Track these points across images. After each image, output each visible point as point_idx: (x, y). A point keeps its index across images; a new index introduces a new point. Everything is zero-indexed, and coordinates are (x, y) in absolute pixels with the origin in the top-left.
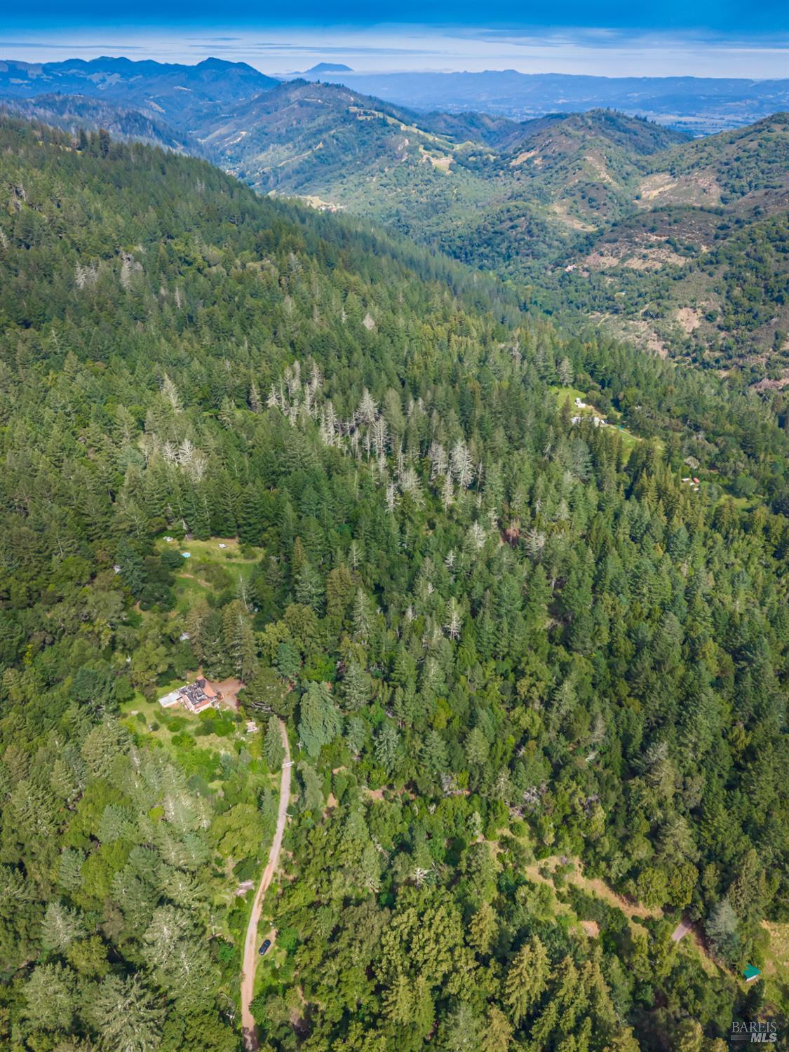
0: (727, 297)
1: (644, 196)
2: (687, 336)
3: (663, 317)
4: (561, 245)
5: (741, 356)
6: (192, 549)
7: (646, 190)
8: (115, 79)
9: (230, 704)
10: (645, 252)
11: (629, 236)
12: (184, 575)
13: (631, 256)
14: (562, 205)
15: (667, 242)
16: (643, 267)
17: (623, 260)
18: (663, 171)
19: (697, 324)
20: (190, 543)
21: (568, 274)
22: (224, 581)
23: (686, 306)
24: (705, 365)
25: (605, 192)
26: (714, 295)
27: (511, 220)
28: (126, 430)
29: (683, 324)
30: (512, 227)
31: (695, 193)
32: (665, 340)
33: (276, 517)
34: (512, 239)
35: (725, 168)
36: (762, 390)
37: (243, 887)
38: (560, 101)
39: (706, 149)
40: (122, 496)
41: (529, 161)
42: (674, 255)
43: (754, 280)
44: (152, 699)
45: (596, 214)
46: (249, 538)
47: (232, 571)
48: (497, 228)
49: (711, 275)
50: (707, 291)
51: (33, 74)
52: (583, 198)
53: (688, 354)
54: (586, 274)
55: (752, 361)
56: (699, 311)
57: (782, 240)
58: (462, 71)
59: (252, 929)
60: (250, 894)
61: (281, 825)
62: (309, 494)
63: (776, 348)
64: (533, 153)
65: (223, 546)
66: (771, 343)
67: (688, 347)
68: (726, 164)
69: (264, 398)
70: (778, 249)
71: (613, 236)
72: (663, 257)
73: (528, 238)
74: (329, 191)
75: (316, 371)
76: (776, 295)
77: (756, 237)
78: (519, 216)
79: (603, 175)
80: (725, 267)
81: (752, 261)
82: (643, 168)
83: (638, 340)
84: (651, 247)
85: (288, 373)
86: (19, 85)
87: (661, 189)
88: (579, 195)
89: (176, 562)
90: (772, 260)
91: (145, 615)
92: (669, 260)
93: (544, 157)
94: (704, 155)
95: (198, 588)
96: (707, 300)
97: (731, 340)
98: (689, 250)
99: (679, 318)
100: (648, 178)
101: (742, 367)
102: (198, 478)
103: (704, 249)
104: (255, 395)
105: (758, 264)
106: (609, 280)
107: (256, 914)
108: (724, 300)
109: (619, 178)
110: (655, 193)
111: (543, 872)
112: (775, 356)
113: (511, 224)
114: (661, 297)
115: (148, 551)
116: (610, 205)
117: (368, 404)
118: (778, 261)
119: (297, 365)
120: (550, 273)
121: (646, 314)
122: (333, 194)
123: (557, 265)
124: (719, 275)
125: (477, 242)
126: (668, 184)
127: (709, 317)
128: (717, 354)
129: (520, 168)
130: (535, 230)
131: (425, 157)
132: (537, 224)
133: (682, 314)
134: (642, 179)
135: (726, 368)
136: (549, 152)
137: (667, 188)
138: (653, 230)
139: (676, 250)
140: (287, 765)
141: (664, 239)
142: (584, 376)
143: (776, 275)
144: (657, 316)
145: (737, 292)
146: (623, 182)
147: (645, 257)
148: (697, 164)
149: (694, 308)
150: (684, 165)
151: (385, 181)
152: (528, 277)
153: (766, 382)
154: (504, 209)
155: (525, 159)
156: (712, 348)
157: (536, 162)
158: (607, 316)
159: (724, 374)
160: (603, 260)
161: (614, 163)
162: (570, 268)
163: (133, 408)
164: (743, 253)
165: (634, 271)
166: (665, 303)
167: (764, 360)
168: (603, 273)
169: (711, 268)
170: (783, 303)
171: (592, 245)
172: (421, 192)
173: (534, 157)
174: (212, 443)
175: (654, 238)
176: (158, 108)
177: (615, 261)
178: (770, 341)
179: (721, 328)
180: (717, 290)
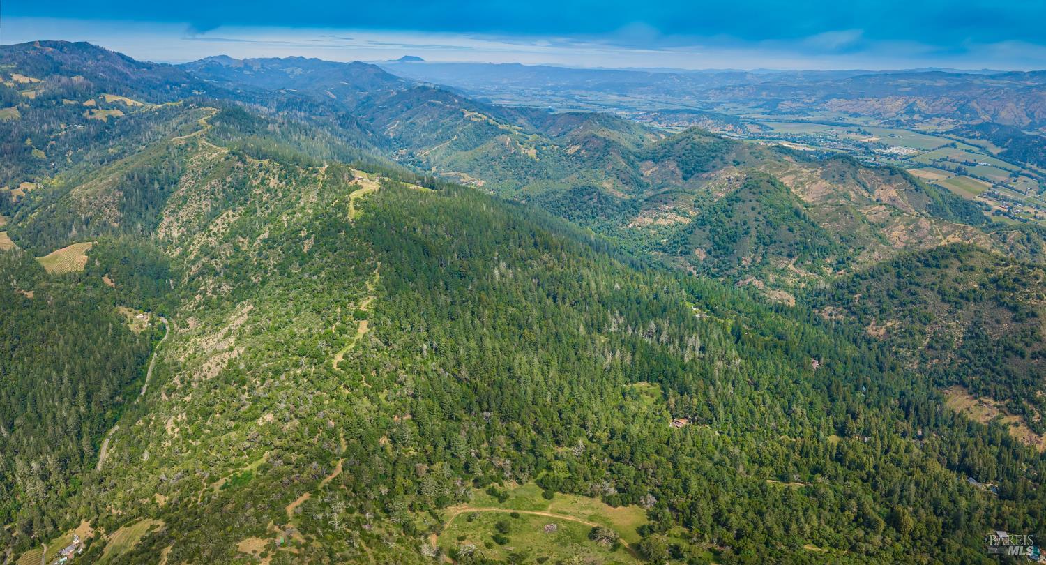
0: (714, 242)
2: (702, 262)
3: (689, 253)
4: (618, 209)
5: (727, 270)
10: (665, 215)
11: (655, 207)
13: (658, 217)
14: (608, 183)
15: (674, 209)
16: (667, 224)
17: (656, 219)
19: (704, 256)
21: (631, 229)
23: (697, 247)
24: (714, 276)
26: (708, 241)
27: (589, 195)
29: (699, 256)
30: (591, 200)
32: (693, 265)
34: (592, 207)
35: (679, 159)
39: (666, 147)
41: (578, 152)
42: (679, 217)
43: (722, 232)
45: (627, 188)
48: (582, 200)
49: (704, 231)
50: (704, 239)
51: (255, 68)
52: (618, 178)
53: (705, 271)
54: (640, 229)
55: (732, 272)
56: (704, 249)
57: (728, 211)
58: (488, 63)
64: (578, 146)
67: (704, 268)
71: (648, 206)
72: (674, 218)
73: (600, 206)
76: (732, 239)
77: (717, 210)
78: (591, 192)
79: (622, 163)
82: (639, 157)
83: (681, 267)
84: (667, 212)
87: (651, 170)
88: (615, 176)
92: (677, 219)
93: (586, 150)
96: (705, 243)
97: (721, 262)
98: (685, 214)
99: (696, 254)
101: (729, 276)
103: (693, 213)
105: (721, 224)
106: (652, 232)
108: (712, 243)
109: (630, 164)
110: (649, 173)
113: (590, 197)
114: (686, 243)
120: (621, 228)
121: (681, 252)
123: (623, 224)
124: (707, 231)
125: (572, 208)
126: (653, 167)
127: (709, 252)
128: (716, 270)
129: (574, 155)
130: (603, 201)
132: (602, 197)
133: (697, 252)
134: (640, 164)
135: (722, 276)
137: (654, 169)
138: (665, 203)
139: (679, 214)
141: (672, 208)
145: (716, 238)
146: (632, 166)
147: (665, 217)
148: (665, 156)
149: (701, 248)
150: (659, 156)
153: (740, 281)
154: (583, 188)
155: (575, 150)
156: (714, 267)
157: (582, 152)
158: (661, 254)
159: (722, 279)
160: (646, 220)
162: (630, 226)
164: (714, 219)
165: (662, 226)
166: (688, 246)
167: (737, 271)
168: (648, 227)
169: (703, 227)
170: (736, 243)
171: (636, 212)
173: (579, 150)
175: (667, 207)
176: (332, 96)
177: (651, 221)
178: (736, 261)
179: (715, 257)
180: (708, 238)
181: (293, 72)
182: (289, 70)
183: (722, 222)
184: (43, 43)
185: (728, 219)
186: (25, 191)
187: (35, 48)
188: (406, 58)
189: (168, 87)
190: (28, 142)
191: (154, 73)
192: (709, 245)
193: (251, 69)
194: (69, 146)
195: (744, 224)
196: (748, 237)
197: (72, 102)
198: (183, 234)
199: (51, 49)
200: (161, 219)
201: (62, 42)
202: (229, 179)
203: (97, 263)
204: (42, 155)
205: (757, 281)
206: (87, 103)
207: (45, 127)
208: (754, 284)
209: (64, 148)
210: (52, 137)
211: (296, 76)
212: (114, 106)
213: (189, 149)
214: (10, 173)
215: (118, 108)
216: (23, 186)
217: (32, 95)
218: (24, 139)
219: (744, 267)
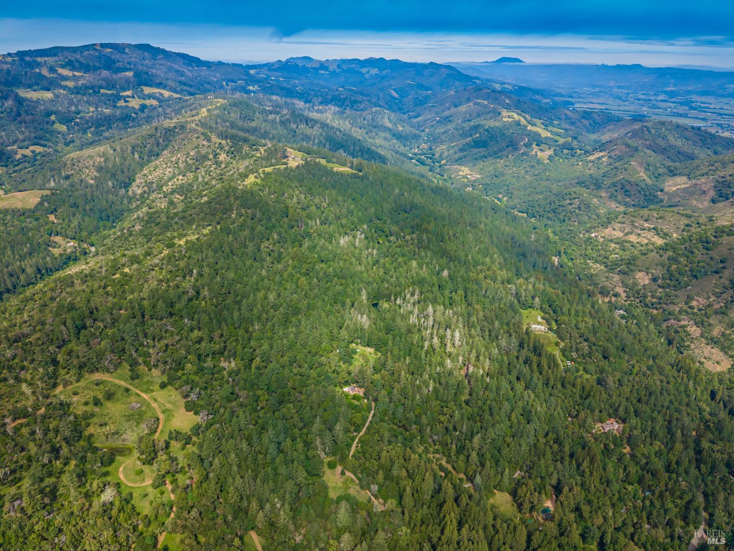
0: (668, 270)
1: (666, 190)
2: (640, 287)
3: (628, 275)
4: (596, 218)
5: (666, 304)
6: (360, 349)
7: (669, 186)
8: (375, 71)
9: (362, 394)
10: (640, 232)
11: (632, 222)
12: (356, 356)
13: (631, 233)
14: (607, 192)
15: (654, 228)
16: (637, 241)
17: (626, 235)
18: (684, 175)
19: (647, 282)
20: (360, 347)
21: (592, 238)
22: (367, 361)
23: (643, 271)
24: (646, 306)
25: (636, 187)
26: (660, 267)
27: (570, 199)
28: (348, 307)
29: (640, 280)
30: (570, 204)
31: (698, 193)
32: (626, 288)
33: (386, 344)
34: (568, 211)
35: (721, 180)
36: (670, 325)
37: (355, 434)
38: (669, 89)
39: (716, 164)
40: (343, 329)
41: (599, 158)
42: (656, 237)
43: (685, 262)
44: (342, 388)
45: (628, 199)
46: (377, 349)
47: (370, 358)
48: (561, 204)
49: (661, 256)
50: (657, 265)
51: (332, 68)
52: (622, 189)
53: (638, 298)
54: (601, 240)
55: (671, 308)
56: (650, 275)
57: (707, 242)
59: (355, 443)
60: (357, 436)
61: (367, 424)
62: (397, 339)
63: (686, 304)
64: (603, 154)
65: (370, 350)
66: (684, 300)
67: (639, 294)
68: (723, 177)
69: (396, 300)
70: (704, 247)
71: (623, 220)
72: (649, 237)
73: (577, 211)
74: (474, 165)
75: (417, 292)
76: (694, 274)
77: (692, 238)
78: (575, 198)
79: (641, 174)
80: (670, 253)
81: (686, 252)
82: (671, 171)
83: (610, 285)
84: (644, 229)
85: (407, 291)
86: (324, 74)
87: (679, 187)
88: (620, 186)
89: (355, 352)
90: (699, 253)
91: (343, 366)
92: (653, 239)
93: (609, 157)
94: (713, 168)
95: (359, 361)
96: (656, 269)
97: (663, 294)
98: (665, 235)
99: (637, 277)
100: (672, 178)
101: (664, 310)
102: (366, 327)
103: (675, 235)
104: (393, 298)
105: (689, 254)
106: (613, 245)
107: (357, 440)
108: (665, 271)
109: (652, 176)
110: (674, 189)
111: (434, 457)
112: (685, 307)
113: (570, 202)
114: (630, 264)
115: (347, 347)
116: (638, 195)
117: (430, 309)
118: (702, 254)
119: (411, 288)
120: (581, 236)
121: (620, 271)
122: (476, 167)
123: (587, 232)
124: (665, 257)
125: (547, 209)
126: (684, 184)
127: (654, 280)
128: (654, 300)
129: (593, 162)
130: (583, 208)
131: (535, 150)
132: (585, 204)
133: (639, 275)
134: (669, 178)
135: (656, 309)
136: (612, 154)
137: (683, 186)
138: (646, 221)
139: (658, 234)
140: (372, 412)
141: (652, 226)
142: (545, 306)
143: (698, 262)
144: (625, 274)
145: (674, 267)
146: (654, 179)
147: (639, 235)
148: (707, 174)
149: (647, 273)
150: (698, 173)
151: (508, 163)
152: (569, 236)
153: (672, 321)
154: (568, 193)
155: (597, 156)
156: (652, 297)
157: (603, 159)
158: (603, 267)
159: (654, 312)
160: (615, 232)
161: (651, 168)
162: (593, 235)
163: (351, 299)
164: (683, 247)
165: (630, 242)
166: (631, 267)
167: (678, 309)
168: (613, 241)
169: (662, 252)
170: (697, 279)
171: (610, 223)
172: (527, 172)
173: (603, 156)
174: (373, 316)
175: (646, 225)
176: (395, 95)
177: (621, 235)
178: (684, 299)
179: (659, 286)
180: (662, 265)
181: (368, 72)
182: (364, 70)
183: (692, 252)
184: (103, 46)
185: (705, 251)
186: (33, 152)
187: (95, 49)
188: (504, 59)
189: (224, 83)
190: (53, 117)
191: (212, 71)
192: (658, 272)
193: (326, 69)
194: (92, 124)
195: (722, 262)
196: (717, 276)
197: (109, 92)
198: (145, 192)
199: (110, 50)
200: (134, 180)
201: (123, 44)
202: (192, 154)
203: (46, 204)
204: (63, 128)
205: (694, 328)
206: (125, 94)
207: (73, 108)
208: (688, 329)
209: (86, 125)
210: (78, 116)
211: (371, 76)
212: (150, 96)
213: (177, 130)
214: (21, 137)
215: (154, 99)
216: (32, 148)
217: (71, 84)
218: (49, 114)
219: (692, 308)
